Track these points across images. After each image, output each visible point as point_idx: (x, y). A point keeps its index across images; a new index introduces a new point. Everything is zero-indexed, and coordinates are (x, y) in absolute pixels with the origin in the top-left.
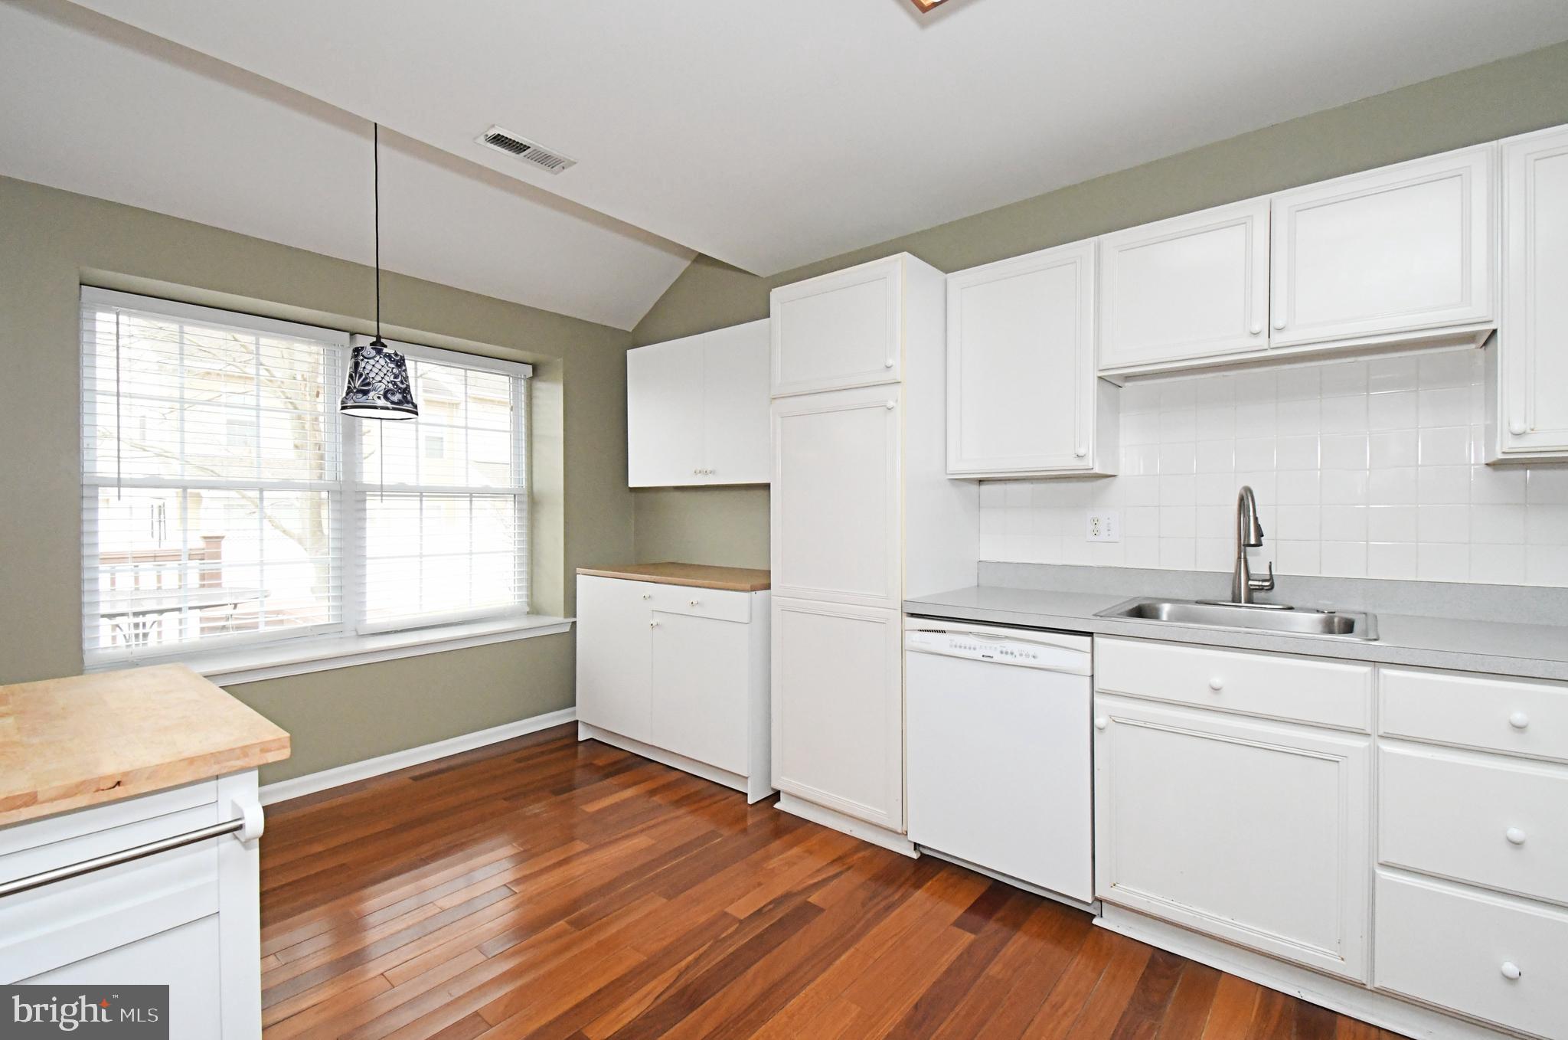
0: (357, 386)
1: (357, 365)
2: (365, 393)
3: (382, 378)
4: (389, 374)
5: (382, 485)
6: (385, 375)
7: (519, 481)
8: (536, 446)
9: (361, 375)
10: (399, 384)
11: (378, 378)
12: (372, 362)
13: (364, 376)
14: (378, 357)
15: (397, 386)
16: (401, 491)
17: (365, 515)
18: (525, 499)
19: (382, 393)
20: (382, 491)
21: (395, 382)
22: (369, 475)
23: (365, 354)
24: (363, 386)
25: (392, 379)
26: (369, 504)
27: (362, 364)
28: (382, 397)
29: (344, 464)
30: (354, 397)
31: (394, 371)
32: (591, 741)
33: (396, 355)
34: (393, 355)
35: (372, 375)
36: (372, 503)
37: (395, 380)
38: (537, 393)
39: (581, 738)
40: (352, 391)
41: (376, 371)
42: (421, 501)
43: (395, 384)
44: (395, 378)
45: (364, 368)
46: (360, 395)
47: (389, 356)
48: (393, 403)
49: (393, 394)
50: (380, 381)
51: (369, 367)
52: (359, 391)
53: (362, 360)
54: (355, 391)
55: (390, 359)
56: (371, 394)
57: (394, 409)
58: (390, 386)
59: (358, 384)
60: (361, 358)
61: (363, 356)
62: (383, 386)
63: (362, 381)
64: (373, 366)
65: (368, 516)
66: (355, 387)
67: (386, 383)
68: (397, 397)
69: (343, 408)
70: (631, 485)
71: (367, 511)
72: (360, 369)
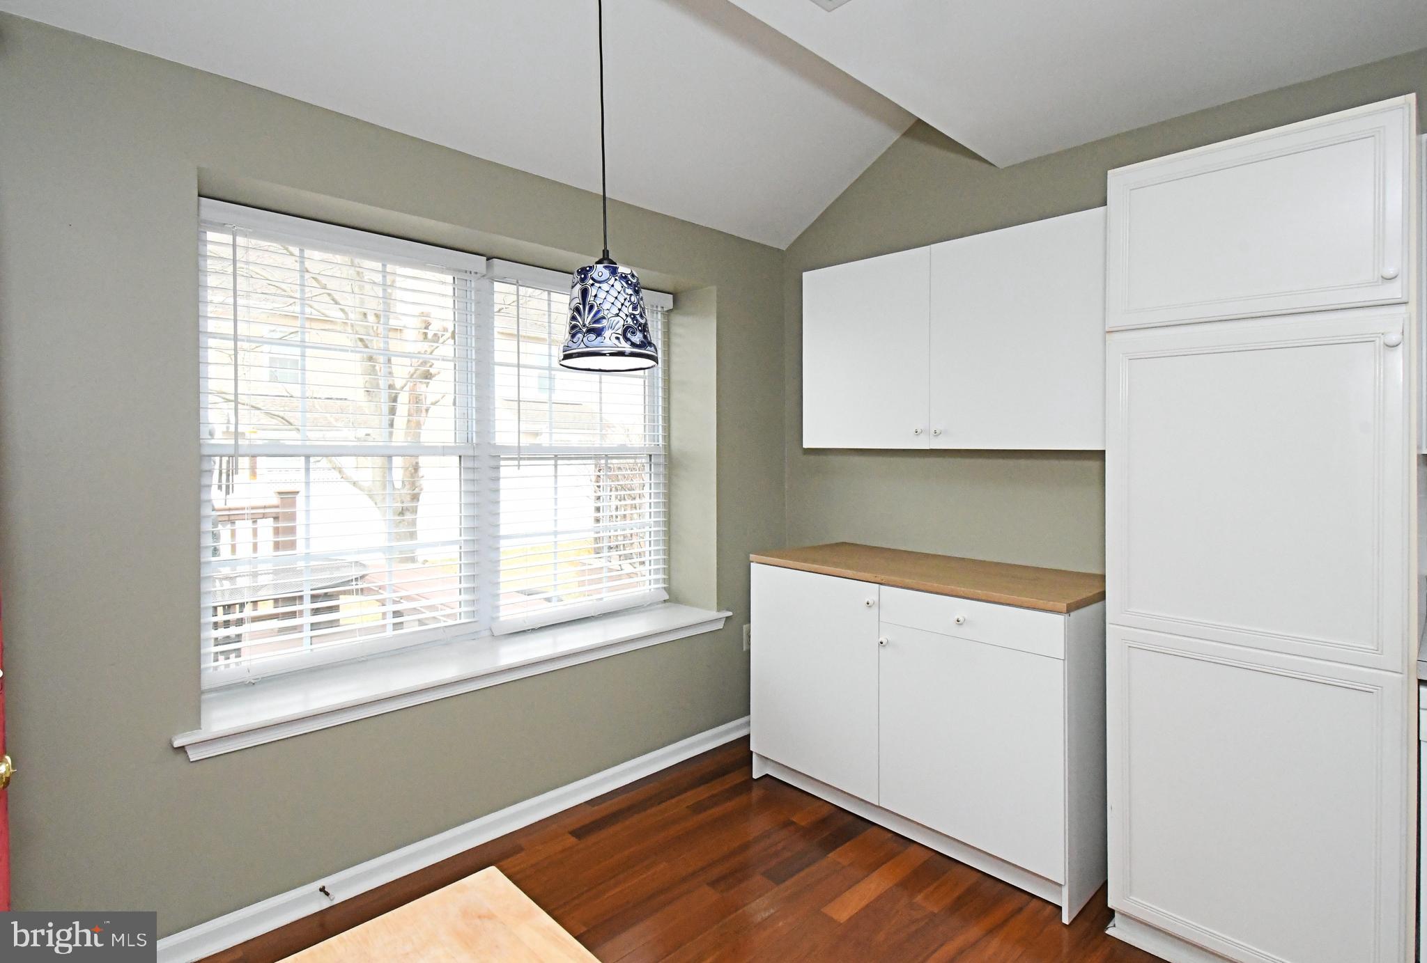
0: (587, 323)
1: (584, 293)
2: (598, 332)
3: (620, 310)
4: (627, 304)
5: (519, 447)
6: (622, 305)
7: (653, 439)
8: (675, 395)
9: (591, 307)
10: (638, 317)
11: (615, 311)
12: (605, 287)
13: (595, 309)
14: (613, 279)
15: (637, 320)
16: (536, 455)
17: (499, 486)
18: (662, 460)
19: (620, 331)
20: (520, 455)
21: (634, 314)
22: (505, 433)
23: (595, 276)
24: (595, 322)
25: (631, 311)
26: (504, 472)
27: (593, 291)
28: (621, 337)
29: (478, 421)
30: (585, 339)
31: (633, 298)
32: (767, 779)
33: (633, 276)
34: (629, 276)
35: (606, 306)
36: (507, 470)
37: (634, 312)
38: (675, 329)
39: (755, 776)
40: (580, 331)
41: (612, 300)
42: (556, 466)
43: (634, 318)
44: (635, 309)
45: (596, 296)
46: (592, 336)
47: (624, 277)
48: (633, 345)
49: (633, 333)
50: (617, 315)
51: (602, 295)
52: (590, 331)
53: (592, 285)
54: (584, 330)
55: (627, 283)
56: (607, 333)
57: (633, 355)
58: (629, 320)
59: (588, 319)
60: (591, 282)
61: (593, 279)
62: (622, 322)
63: (595, 316)
64: (607, 292)
65: (501, 487)
66: (584, 326)
67: (625, 318)
68: (637, 338)
69: (567, 357)
70: (805, 446)
71: (501, 480)
72: (590, 299)
